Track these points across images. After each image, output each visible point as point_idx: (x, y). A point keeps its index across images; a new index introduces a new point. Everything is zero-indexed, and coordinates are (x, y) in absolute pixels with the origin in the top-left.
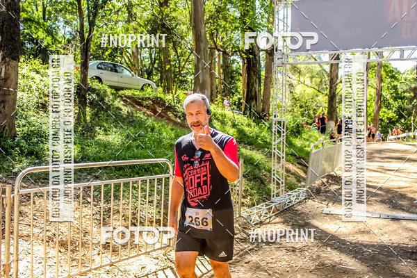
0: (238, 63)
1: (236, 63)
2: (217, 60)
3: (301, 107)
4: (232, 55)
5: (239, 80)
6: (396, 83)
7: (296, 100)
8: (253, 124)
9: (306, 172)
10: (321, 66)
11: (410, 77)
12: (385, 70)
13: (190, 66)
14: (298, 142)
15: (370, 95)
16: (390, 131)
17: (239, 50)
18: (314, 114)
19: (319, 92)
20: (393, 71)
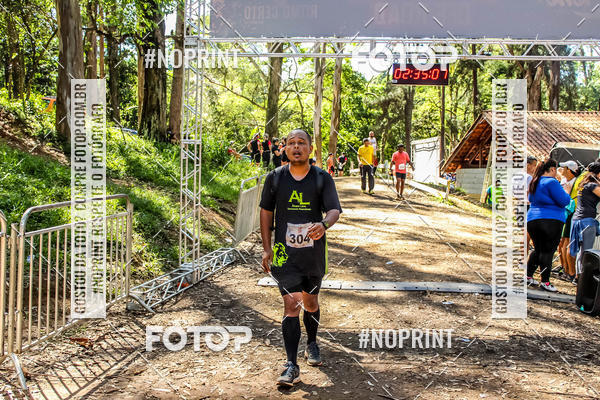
0: (132, 56)
1: (129, 57)
2: (98, 49)
3: (227, 125)
4: (122, 41)
5: (133, 82)
6: (360, 95)
7: (219, 113)
8: (154, 149)
9: (232, 223)
10: (256, 66)
11: (380, 87)
12: (345, 75)
13: (56, 58)
14: (221, 178)
15: (325, 110)
16: (352, 163)
17: (132, 34)
18: (247, 135)
19: (254, 103)
20: (356, 78)
